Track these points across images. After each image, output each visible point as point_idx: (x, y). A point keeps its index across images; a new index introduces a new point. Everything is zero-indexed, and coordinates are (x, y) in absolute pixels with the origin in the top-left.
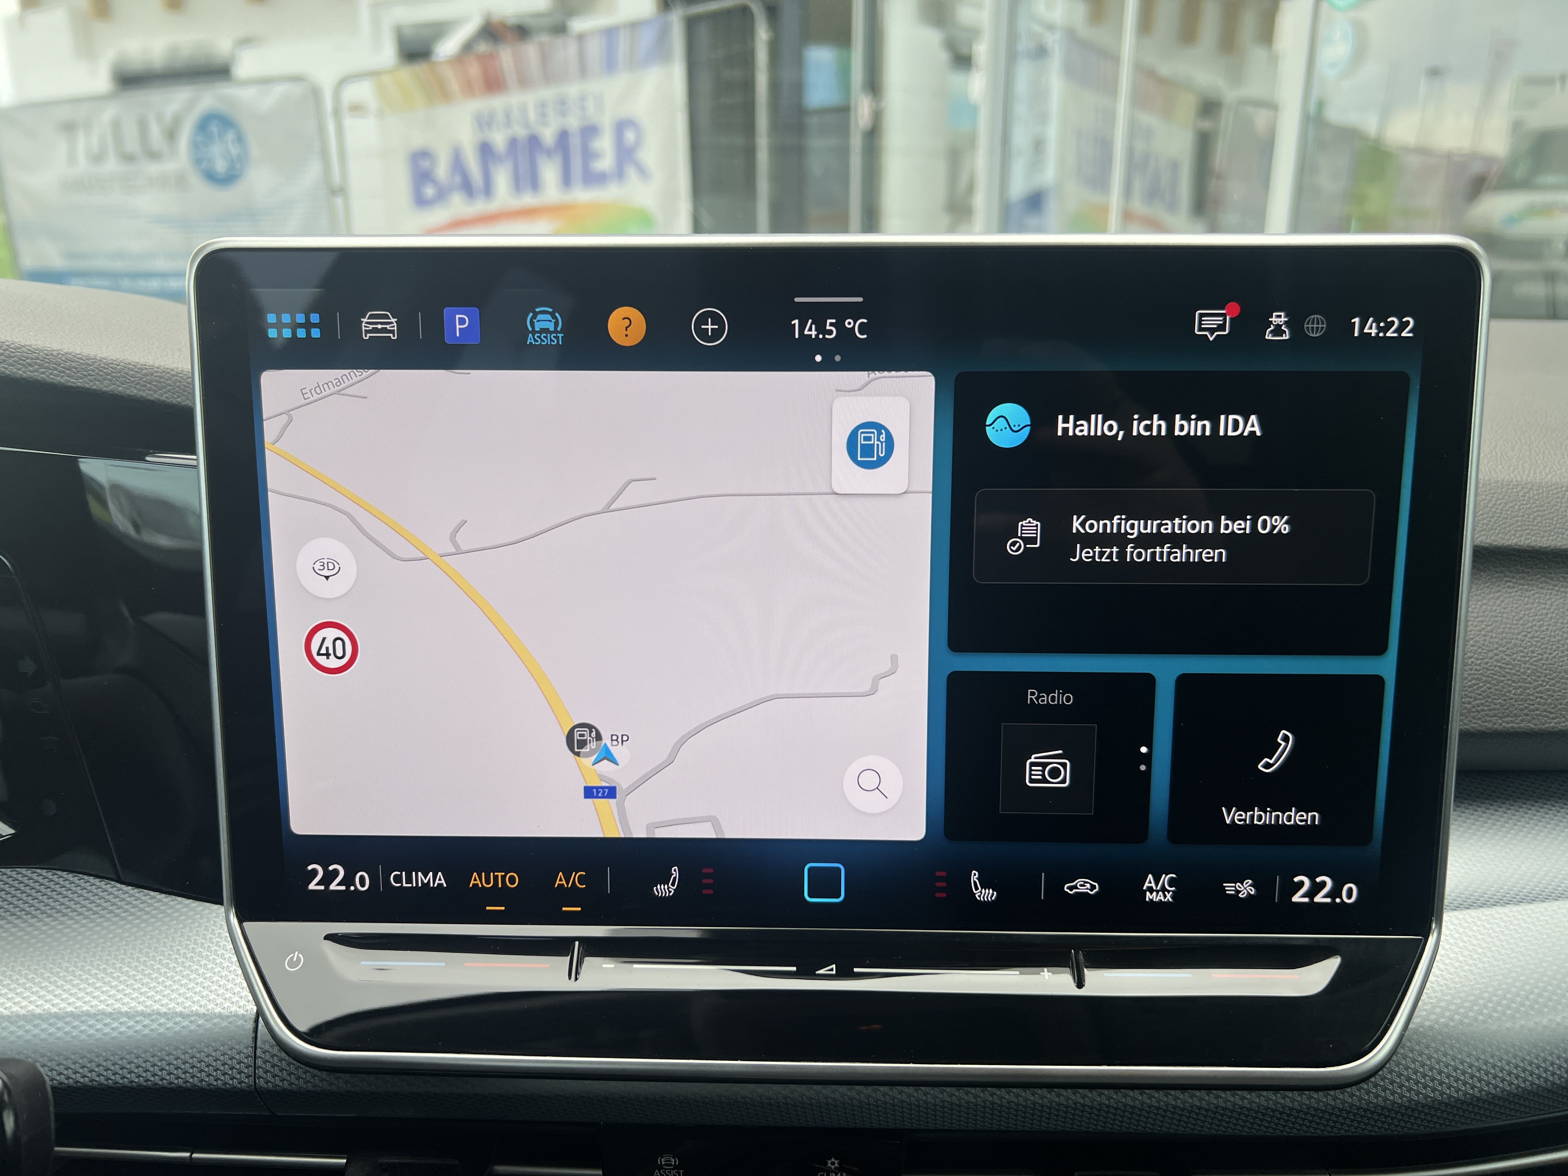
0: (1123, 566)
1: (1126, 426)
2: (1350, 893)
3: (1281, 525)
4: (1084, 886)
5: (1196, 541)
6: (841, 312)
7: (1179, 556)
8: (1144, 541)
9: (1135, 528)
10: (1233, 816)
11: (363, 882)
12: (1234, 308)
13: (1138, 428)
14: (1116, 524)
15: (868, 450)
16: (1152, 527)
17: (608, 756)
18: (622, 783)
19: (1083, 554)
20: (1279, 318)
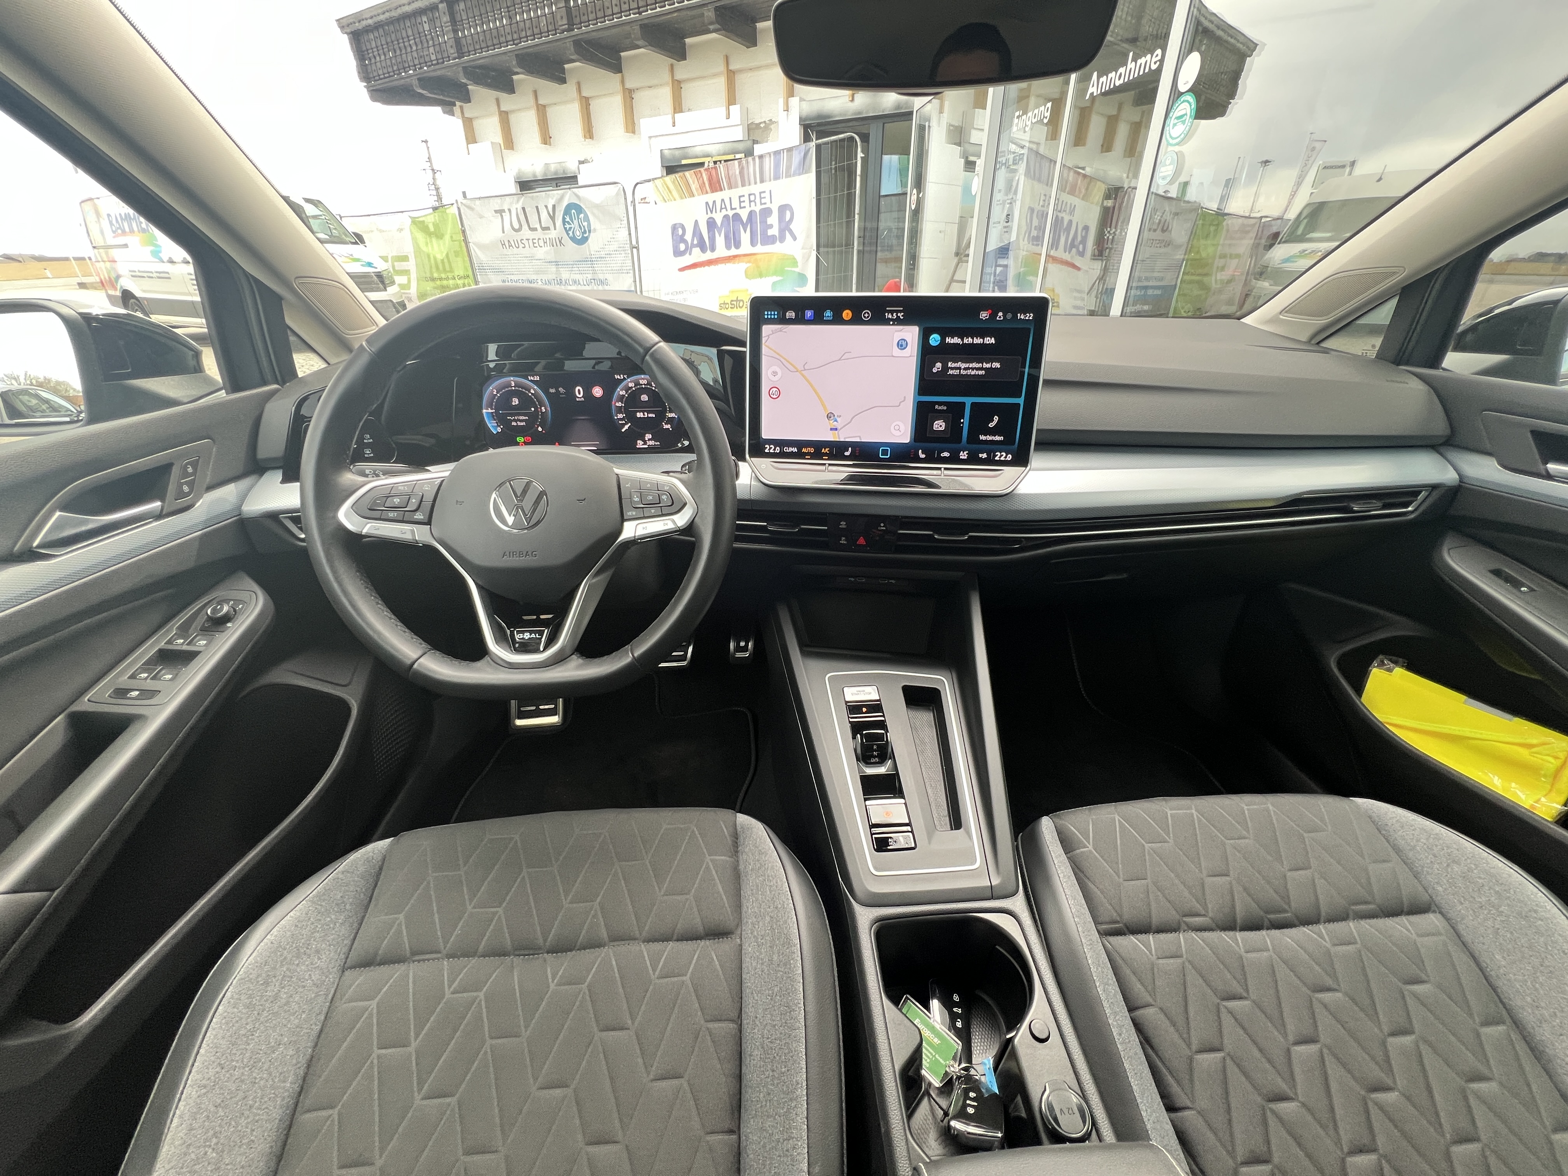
0: (960, 375)
1: (963, 340)
2: (1009, 457)
3: (998, 365)
4: (946, 454)
5: (977, 369)
6: (897, 312)
7: (973, 373)
8: (965, 369)
9: (963, 366)
10: (982, 438)
11: (778, 450)
12: (990, 311)
13: (966, 341)
14: (959, 364)
15: (902, 346)
16: (967, 365)
17: (836, 421)
18: (839, 428)
19: (951, 372)
20: (1000, 314)
